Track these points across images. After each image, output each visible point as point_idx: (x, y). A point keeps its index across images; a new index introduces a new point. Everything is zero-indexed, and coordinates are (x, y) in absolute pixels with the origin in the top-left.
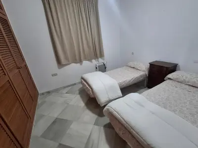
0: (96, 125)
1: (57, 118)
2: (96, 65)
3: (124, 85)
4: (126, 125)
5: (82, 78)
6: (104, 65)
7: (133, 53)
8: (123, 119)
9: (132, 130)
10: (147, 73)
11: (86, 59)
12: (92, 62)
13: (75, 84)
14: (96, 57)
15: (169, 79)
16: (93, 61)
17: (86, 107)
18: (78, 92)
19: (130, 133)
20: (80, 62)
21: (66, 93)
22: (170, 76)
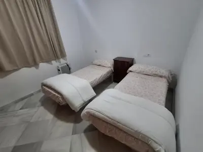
0: (75, 134)
1: (15, 147)
2: (58, 67)
3: (95, 83)
4: (112, 122)
5: (44, 85)
6: (68, 65)
7: (96, 51)
8: (107, 117)
9: (119, 124)
10: (112, 69)
11: (43, 61)
12: (52, 64)
13: (32, 95)
14: (56, 58)
15: (131, 71)
16: (53, 62)
17: (56, 119)
18: (39, 104)
19: (117, 128)
20: (36, 64)
21: (21, 109)
22: (130, 69)
